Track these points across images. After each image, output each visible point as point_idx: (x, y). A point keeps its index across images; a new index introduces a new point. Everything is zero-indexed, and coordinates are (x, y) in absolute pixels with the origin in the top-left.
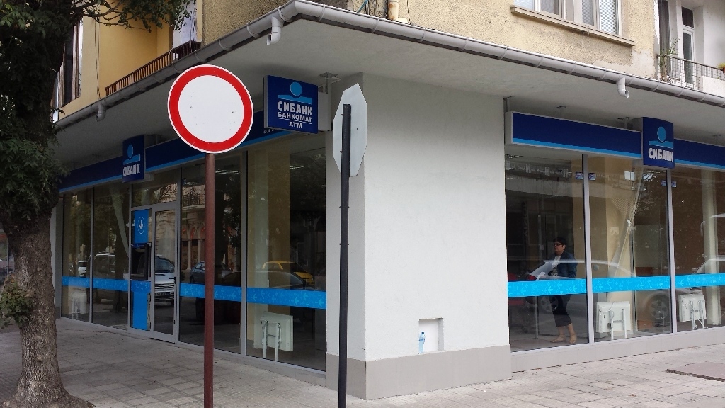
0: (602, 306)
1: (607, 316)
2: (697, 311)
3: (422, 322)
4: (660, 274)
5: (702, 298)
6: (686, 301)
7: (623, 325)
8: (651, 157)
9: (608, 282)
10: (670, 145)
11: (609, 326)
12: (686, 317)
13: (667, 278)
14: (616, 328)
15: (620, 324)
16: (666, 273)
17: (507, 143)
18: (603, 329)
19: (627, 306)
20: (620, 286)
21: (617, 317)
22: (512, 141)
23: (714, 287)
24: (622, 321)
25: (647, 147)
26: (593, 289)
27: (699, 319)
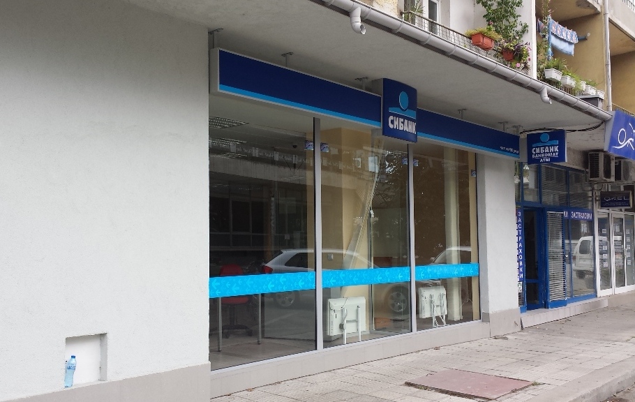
0: (334, 304)
1: (339, 315)
2: (437, 306)
3: (70, 340)
4: (399, 266)
5: (443, 291)
6: (426, 293)
7: (357, 326)
8: (391, 126)
9: (342, 274)
10: (413, 114)
11: (341, 327)
12: (426, 314)
13: (406, 269)
14: (349, 329)
15: (354, 324)
16: (404, 263)
17: (212, 91)
18: (334, 331)
19: (362, 302)
20: (355, 280)
21: (351, 316)
22: (219, 88)
23: (455, 279)
24: (356, 321)
25: (387, 115)
26: (323, 284)
27: (440, 314)
